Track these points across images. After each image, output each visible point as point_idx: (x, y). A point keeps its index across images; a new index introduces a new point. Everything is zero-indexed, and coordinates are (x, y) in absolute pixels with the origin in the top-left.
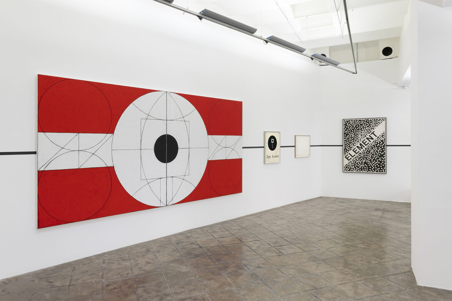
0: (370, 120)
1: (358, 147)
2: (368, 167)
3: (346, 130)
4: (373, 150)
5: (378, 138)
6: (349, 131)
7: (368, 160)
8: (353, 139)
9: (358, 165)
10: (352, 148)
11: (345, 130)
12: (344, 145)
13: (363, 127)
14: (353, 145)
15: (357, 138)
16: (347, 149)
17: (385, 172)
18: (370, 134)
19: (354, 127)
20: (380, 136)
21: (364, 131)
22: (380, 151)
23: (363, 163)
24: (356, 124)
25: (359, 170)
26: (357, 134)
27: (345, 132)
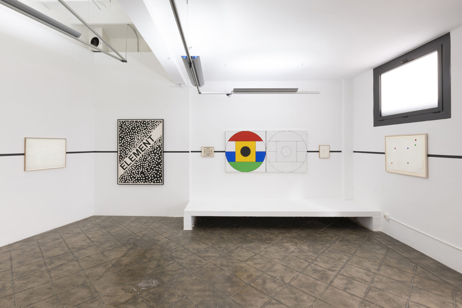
0: (146, 121)
1: (134, 153)
2: (145, 177)
3: (121, 133)
4: (150, 157)
5: (155, 143)
6: (125, 134)
7: (145, 169)
8: (129, 144)
9: (134, 175)
10: (127, 154)
11: (120, 133)
12: (120, 151)
13: (140, 129)
14: (129, 151)
15: (133, 142)
16: (123, 155)
17: (161, 183)
18: (147, 139)
19: (130, 129)
20: (157, 140)
21: (141, 134)
22: (157, 158)
23: (140, 173)
24: (132, 126)
25: (135, 182)
26: (133, 137)
27: (120, 135)
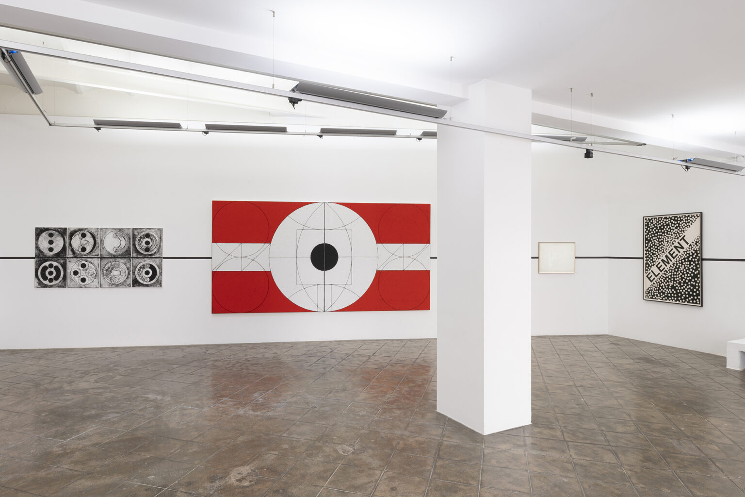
0: (678, 217)
1: (663, 261)
2: (677, 293)
3: (648, 234)
4: (683, 266)
5: (690, 247)
6: (652, 234)
7: (677, 283)
8: (657, 249)
9: (663, 289)
10: (655, 262)
11: (646, 234)
12: (646, 257)
13: (670, 228)
14: (656, 257)
15: (662, 246)
16: (649, 263)
17: (699, 304)
18: (679, 241)
19: (658, 228)
20: (693, 243)
21: (672, 235)
22: (692, 268)
23: (670, 287)
24: (660, 224)
25: (664, 299)
26: (662, 239)
27: (647, 237)
